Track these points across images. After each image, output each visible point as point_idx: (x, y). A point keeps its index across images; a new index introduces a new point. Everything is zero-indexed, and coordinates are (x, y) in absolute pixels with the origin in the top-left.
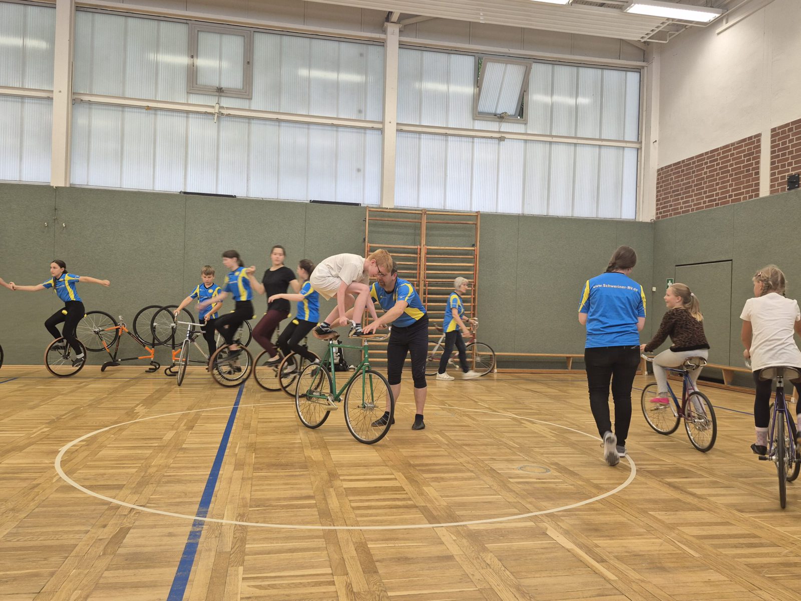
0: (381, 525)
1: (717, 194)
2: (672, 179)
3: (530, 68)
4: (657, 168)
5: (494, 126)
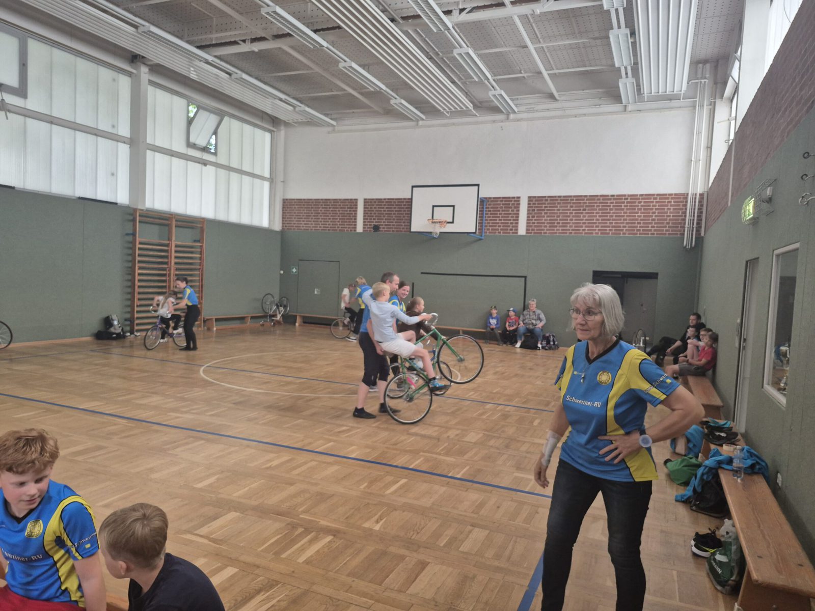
4: (283, 198)
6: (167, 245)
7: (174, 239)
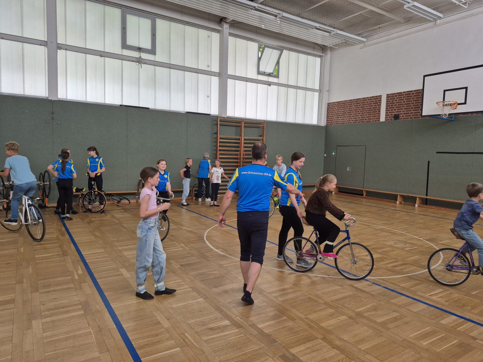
1: (359, 118)
2: (335, 108)
4: (327, 102)
6: (239, 139)
7: (243, 135)
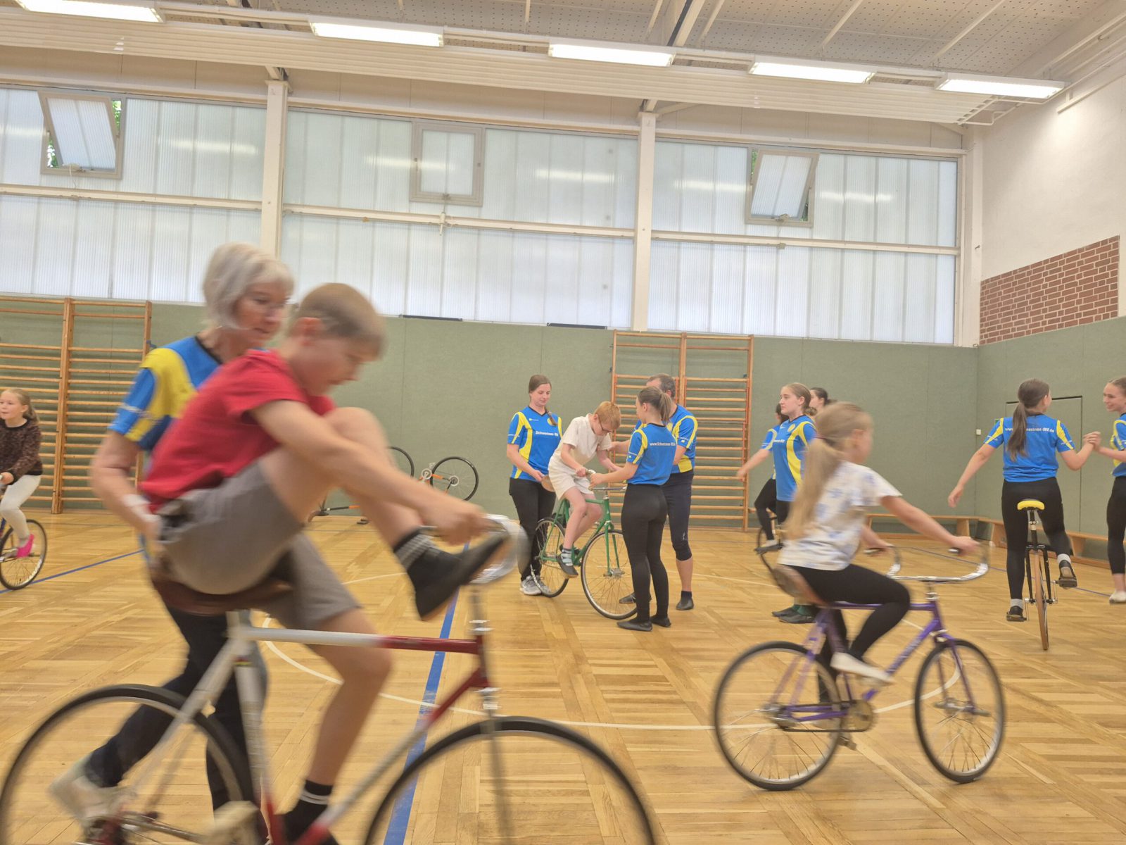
0: (642, 724)
1: (1061, 313)
2: (1000, 294)
3: (817, 160)
4: (980, 279)
5: (771, 231)
7: (683, 372)
